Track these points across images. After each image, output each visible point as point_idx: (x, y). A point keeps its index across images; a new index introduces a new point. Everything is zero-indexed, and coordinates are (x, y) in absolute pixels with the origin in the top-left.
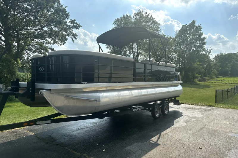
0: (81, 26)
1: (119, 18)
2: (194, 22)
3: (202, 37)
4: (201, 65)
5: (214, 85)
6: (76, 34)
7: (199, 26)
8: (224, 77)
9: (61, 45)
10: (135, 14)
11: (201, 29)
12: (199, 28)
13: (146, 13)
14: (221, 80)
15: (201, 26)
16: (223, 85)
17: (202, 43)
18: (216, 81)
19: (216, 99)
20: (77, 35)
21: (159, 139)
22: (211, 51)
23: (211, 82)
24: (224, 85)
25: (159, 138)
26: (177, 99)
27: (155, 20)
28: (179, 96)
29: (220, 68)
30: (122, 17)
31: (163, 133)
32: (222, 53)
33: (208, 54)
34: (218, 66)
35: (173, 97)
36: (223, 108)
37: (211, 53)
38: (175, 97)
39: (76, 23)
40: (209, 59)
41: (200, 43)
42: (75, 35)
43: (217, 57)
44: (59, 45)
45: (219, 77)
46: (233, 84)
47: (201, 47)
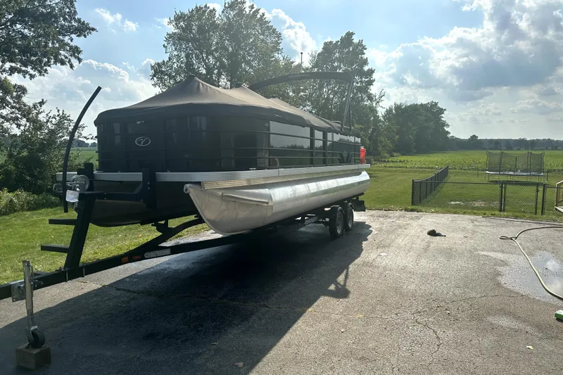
0: (93, 29)
1: (186, 12)
2: (350, 35)
3: (366, 68)
4: (361, 129)
5: (389, 171)
6: (76, 47)
7: (360, 44)
8: (403, 155)
9: (32, 77)
10: (227, 5)
11: (365, 51)
12: (360, 48)
13: (252, 7)
14: (400, 161)
15: (364, 43)
16: (406, 172)
17: (366, 82)
18: (391, 164)
19: (412, 198)
20: (80, 52)
21: (348, 280)
22: (382, 99)
23: (383, 165)
24: (409, 172)
25: (346, 277)
26: (361, 198)
27: (270, 24)
28: (363, 194)
29: (397, 137)
30: (193, 10)
31: (352, 267)
32: (398, 103)
33: (374, 105)
34: (393, 132)
35: (354, 196)
36: (437, 212)
37: (381, 104)
38: (357, 196)
39: (79, 21)
40: (376, 117)
41: (361, 82)
42: (75, 51)
43: (389, 112)
44: (28, 76)
45: (395, 154)
46: (425, 168)
47: (365, 89)
